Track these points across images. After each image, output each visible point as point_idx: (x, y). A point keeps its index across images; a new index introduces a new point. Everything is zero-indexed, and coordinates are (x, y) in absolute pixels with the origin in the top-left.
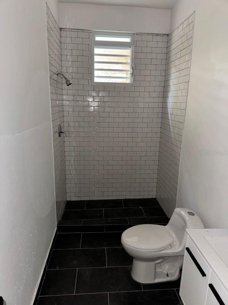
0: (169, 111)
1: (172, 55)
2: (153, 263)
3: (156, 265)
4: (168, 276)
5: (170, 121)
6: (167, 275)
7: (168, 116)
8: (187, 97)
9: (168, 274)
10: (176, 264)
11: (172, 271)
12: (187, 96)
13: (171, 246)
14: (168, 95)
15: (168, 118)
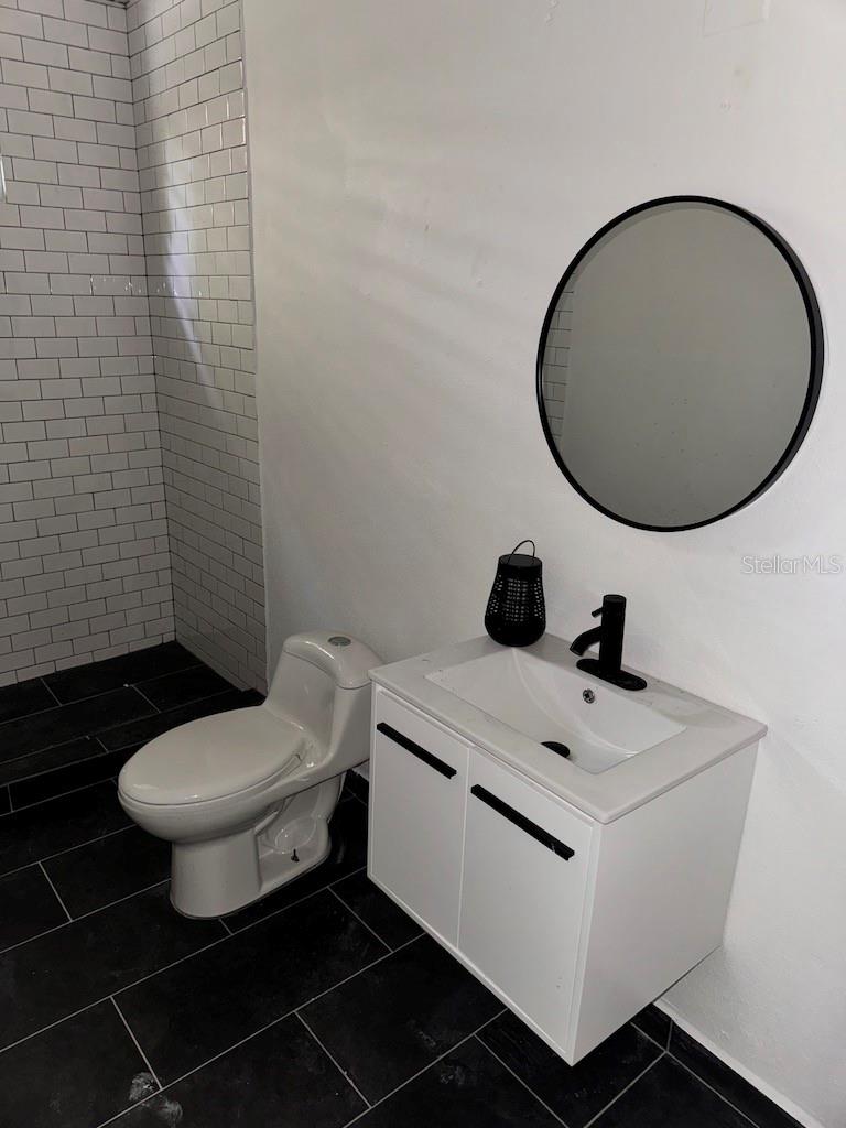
0: (184, 308)
1: (155, 89)
2: (248, 835)
3: (259, 838)
4: (298, 861)
5: (195, 346)
6: (295, 858)
7: (182, 330)
8: (251, 255)
9: (297, 855)
10: (312, 815)
11: (306, 841)
12: (250, 251)
13: (299, 757)
14: (166, 249)
15: (184, 335)
